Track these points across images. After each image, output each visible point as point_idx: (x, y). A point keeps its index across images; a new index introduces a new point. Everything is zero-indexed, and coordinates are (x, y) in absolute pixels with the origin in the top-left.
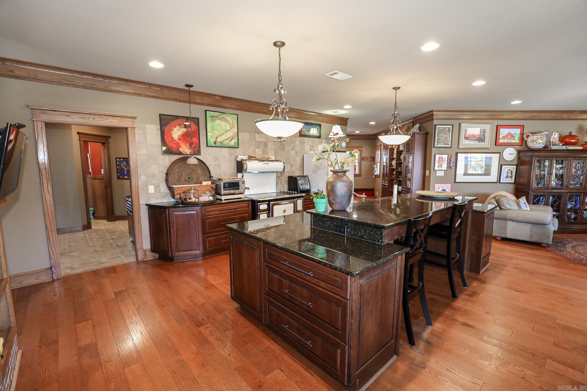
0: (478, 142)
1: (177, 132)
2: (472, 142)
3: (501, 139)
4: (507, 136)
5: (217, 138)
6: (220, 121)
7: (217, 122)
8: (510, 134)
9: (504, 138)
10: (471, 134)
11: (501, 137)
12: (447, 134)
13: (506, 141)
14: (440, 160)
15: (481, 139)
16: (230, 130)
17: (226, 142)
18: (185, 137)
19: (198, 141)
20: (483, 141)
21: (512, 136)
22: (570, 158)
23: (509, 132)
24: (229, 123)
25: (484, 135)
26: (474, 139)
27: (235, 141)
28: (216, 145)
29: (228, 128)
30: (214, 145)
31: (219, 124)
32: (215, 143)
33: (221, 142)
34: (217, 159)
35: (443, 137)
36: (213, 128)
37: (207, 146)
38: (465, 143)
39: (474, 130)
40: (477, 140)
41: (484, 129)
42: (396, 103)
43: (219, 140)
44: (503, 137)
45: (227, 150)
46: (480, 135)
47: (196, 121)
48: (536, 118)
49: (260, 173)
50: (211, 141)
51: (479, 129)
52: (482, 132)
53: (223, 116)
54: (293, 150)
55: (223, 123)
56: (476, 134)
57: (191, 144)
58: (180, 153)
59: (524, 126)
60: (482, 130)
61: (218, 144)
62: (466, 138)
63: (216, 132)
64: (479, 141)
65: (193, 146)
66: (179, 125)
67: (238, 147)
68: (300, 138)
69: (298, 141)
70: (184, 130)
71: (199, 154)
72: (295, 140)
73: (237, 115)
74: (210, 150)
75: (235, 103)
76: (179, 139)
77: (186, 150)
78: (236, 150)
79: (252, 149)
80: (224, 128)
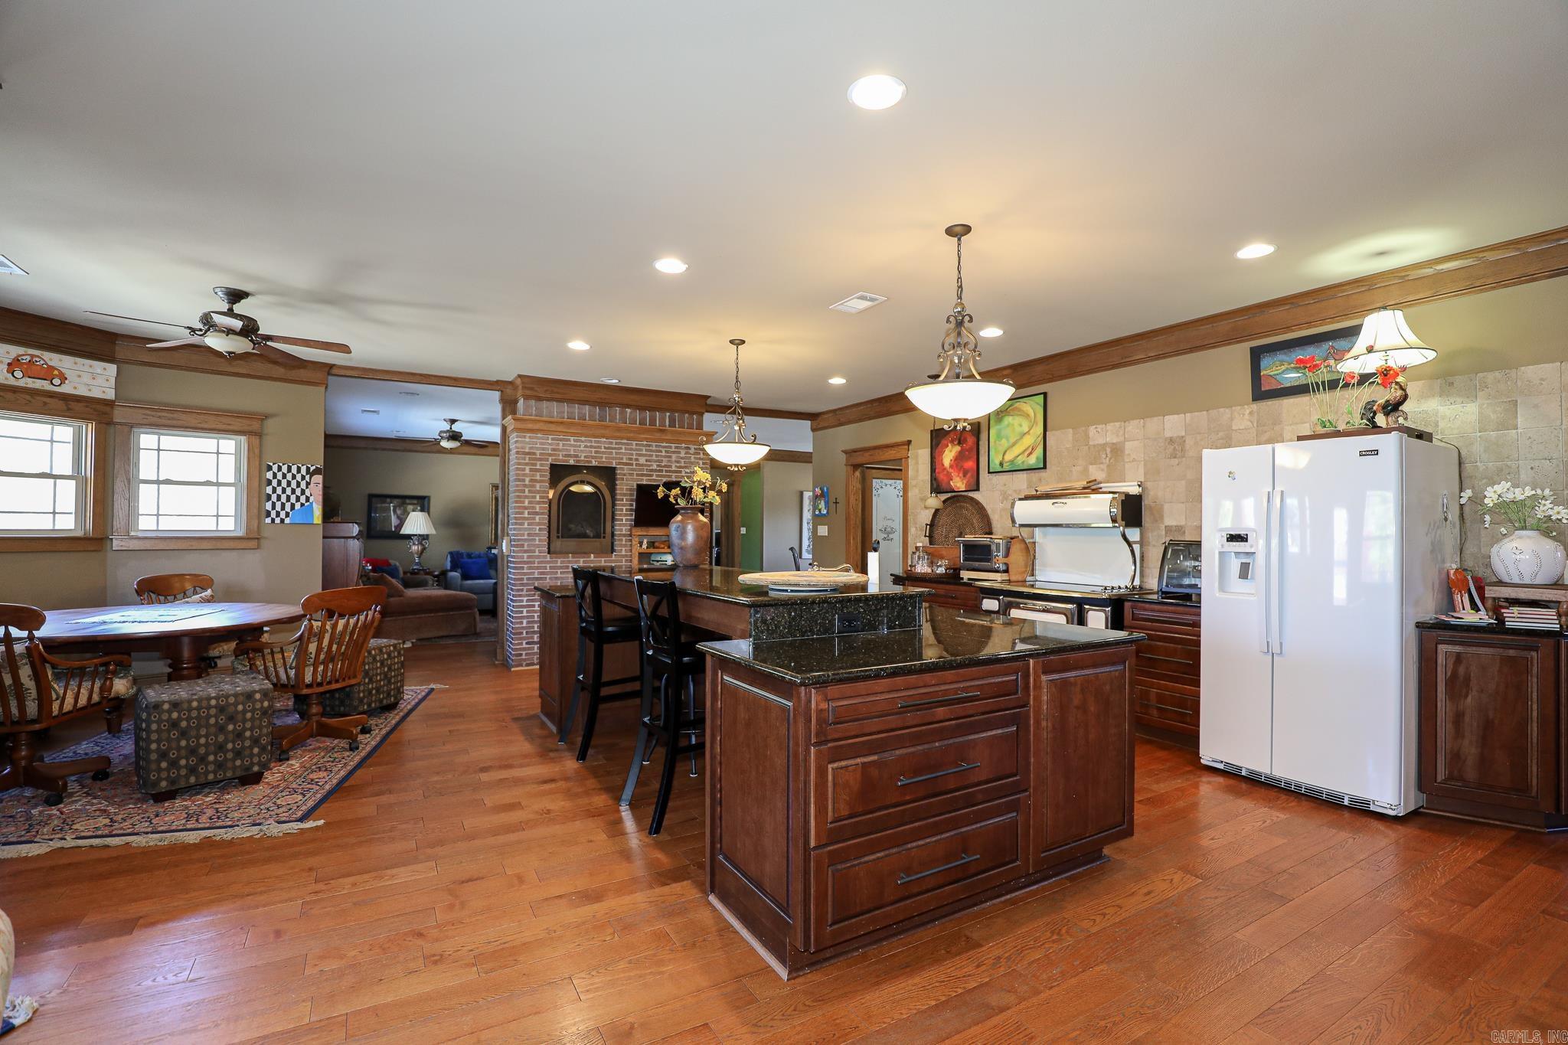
1: (949, 455)
5: (1005, 454)
6: (1010, 418)
7: (1007, 420)
16: (1029, 432)
17: (1020, 460)
18: (959, 459)
19: (975, 465)
24: (1028, 416)
27: (1038, 453)
28: (1003, 470)
29: (1025, 427)
30: (999, 469)
32: (1001, 464)
33: (1012, 462)
34: (1005, 497)
36: (999, 437)
37: (990, 472)
43: (1009, 457)
45: (1023, 477)
50: (996, 460)
53: (1017, 404)
55: (1016, 421)
57: (966, 473)
58: (950, 490)
61: (1006, 467)
63: (1004, 441)
65: (969, 475)
66: (952, 442)
67: (1045, 467)
68: (1255, 406)
69: (1245, 414)
70: (958, 448)
71: (977, 489)
72: (1232, 419)
73: (1045, 394)
74: (995, 478)
75: (1039, 368)
76: (951, 466)
77: (959, 484)
78: (1043, 474)
79: (1078, 468)
80: (1018, 429)
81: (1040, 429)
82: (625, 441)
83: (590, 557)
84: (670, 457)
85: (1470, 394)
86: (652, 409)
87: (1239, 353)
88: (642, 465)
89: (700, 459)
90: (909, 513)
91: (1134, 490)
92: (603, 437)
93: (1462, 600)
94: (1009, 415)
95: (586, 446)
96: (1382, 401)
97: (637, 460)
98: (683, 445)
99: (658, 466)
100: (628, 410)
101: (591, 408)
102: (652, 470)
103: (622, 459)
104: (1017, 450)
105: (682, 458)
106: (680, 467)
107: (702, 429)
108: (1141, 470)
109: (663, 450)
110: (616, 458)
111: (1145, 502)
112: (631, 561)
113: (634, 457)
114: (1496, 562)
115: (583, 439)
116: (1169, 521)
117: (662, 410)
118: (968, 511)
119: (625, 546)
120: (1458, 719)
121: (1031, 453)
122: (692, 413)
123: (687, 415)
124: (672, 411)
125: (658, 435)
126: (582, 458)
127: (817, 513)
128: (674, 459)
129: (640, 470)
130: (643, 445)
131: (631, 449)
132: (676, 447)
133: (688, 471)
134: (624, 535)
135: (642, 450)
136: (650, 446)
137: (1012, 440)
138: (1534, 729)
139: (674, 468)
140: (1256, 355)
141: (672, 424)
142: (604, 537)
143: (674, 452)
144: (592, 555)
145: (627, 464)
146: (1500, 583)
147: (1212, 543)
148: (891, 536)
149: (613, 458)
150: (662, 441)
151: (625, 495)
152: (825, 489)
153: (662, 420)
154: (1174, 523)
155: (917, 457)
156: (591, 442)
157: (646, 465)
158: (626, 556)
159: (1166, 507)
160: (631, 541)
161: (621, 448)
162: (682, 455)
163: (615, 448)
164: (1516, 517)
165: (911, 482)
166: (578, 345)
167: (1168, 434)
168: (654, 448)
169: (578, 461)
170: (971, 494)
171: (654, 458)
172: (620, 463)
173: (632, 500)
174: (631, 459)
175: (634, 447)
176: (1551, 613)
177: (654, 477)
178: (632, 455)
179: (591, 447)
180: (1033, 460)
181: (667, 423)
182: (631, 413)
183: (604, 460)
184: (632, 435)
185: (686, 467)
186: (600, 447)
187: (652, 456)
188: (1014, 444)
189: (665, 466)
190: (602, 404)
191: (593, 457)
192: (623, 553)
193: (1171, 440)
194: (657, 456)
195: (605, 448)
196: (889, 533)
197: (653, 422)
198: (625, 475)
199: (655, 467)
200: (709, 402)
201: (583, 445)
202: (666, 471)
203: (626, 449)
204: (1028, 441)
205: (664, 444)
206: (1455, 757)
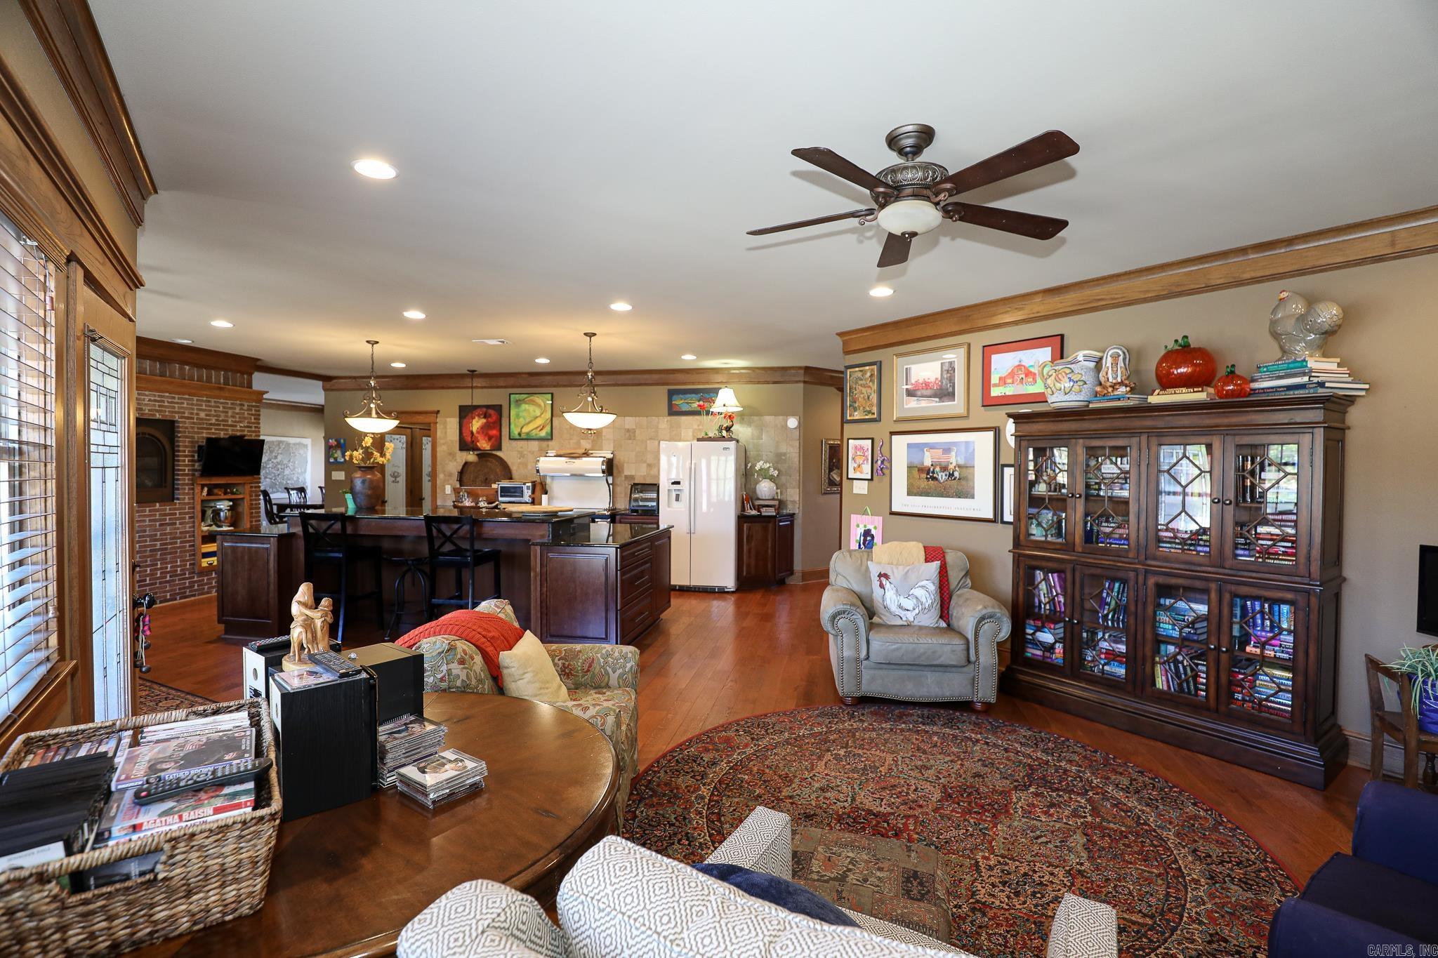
0: (937, 400)
1: (476, 424)
2: (924, 403)
3: (995, 385)
4: (1012, 374)
5: (522, 428)
6: (527, 406)
7: (524, 406)
8: (1019, 366)
9: (1003, 381)
10: (921, 381)
11: (995, 379)
12: (869, 387)
13: (1009, 390)
14: (858, 453)
15: (945, 393)
16: (540, 416)
17: (534, 433)
18: (483, 429)
19: (498, 434)
20: (951, 395)
21: (1028, 373)
22: (1144, 438)
23: (1017, 363)
24: (539, 406)
25: (951, 380)
26: (928, 392)
27: (548, 428)
28: (520, 438)
29: (538, 413)
30: (518, 437)
31: (525, 410)
32: (520, 434)
33: (528, 434)
34: (522, 455)
35: (862, 396)
36: (518, 416)
37: (510, 439)
38: (908, 406)
39: (926, 370)
40: (935, 396)
41: (951, 363)
42: (590, 359)
43: (525, 430)
44: (1000, 379)
45: (536, 443)
46: (941, 381)
47: (498, 408)
48: (1104, 303)
49: (572, 475)
50: (515, 432)
51: (938, 364)
52: (945, 372)
53: (531, 398)
54: (654, 439)
55: (531, 408)
56: (932, 380)
57: (490, 438)
58: (479, 449)
59: (1062, 336)
60: (946, 367)
61: (523, 436)
62: (910, 393)
63: (521, 420)
64: (940, 398)
65: (493, 439)
66: (479, 416)
67: (552, 439)
68: (669, 418)
69: (664, 422)
70: (484, 421)
71: (500, 449)
72: (658, 423)
73: (552, 394)
74: (514, 443)
75: (549, 378)
76: (478, 432)
77: (484, 445)
78: (550, 443)
79: (575, 441)
80: (533, 414)
81: (549, 415)
82: (187, 397)
83: (155, 506)
84: (227, 412)
85: (749, 424)
86: (208, 367)
87: (662, 391)
88: (202, 419)
89: (252, 415)
90: (438, 463)
91: (610, 456)
92: (167, 392)
93: (747, 506)
94: (526, 403)
95: (150, 400)
96: (725, 426)
97: (197, 414)
98: (238, 402)
99: (217, 420)
100: (187, 367)
101: (152, 363)
102: (211, 424)
103: (184, 413)
104: (531, 426)
105: (237, 414)
106: (235, 422)
107: (251, 387)
108: (612, 445)
109: (221, 406)
110: (178, 413)
111: (614, 462)
112: (193, 508)
113: (195, 412)
114: (758, 491)
115: (147, 393)
116: (627, 473)
117: (217, 369)
118: (492, 464)
119: (188, 494)
120: (749, 551)
121: (542, 429)
122: (242, 373)
123: (239, 375)
124: (226, 370)
125: (217, 392)
126: (147, 411)
127: (332, 460)
128: (230, 414)
129: (200, 424)
130: (202, 401)
131: (192, 404)
132: (232, 404)
133: (242, 425)
134: (187, 484)
135: (202, 405)
136: (209, 401)
137: (527, 420)
138: (770, 551)
139: (230, 423)
140: (671, 394)
141: (226, 383)
142: (165, 487)
143: (231, 408)
144: (158, 504)
145: (188, 418)
146: (759, 499)
147: (664, 485)
148: (398, 479)
149: (176, 412)
150: (219, 397)
151: (186, 446)
152: (342, 441)
153: (218, 377)
154: (629, 474)
155: (445, 423)
156: (155, 396)
157: (206, 420)
158: (189, 503)
159: (625, 465)
160: (193, 489)
161: (183, 403)
162: (237, 411)
163: (178, 403)
164: (764, 474)
165: (440, 441)
166: (221, 324)
167: (627, 427)
168: (213, 404)
169: (143, 414)
170: (494, 453)
171: (213, 413)
172: (182, 417)
173: (193, 452)
174: (192, 413)
175: (195, 402)
176: (773, 509)
177: (213, 431)
178: (193, 409)
179: (155, 401)
180: (543, 434)
181: (222, 381)
182: (189, 370)
183: (167, 413)
184: (194, 391)
185: (240, 422)
186: (163, 401)
187: (211, 411)
188: (529, 423)
189: (223, 421)
190: (163, 360)
191: (157, 411)
192: (186, 501)
193: (628, 430)
194: (215, 411)
195: (168, 402)
196: (396, 477)
197: (209, 380)
198: (186, 428)
199: (213, 421)
200: (259, 363)
201: (147, 398)
202: (224, 425)
203: (187, 404)
204: (539, 422)
205: (222, 401)
206: (749, 565)
